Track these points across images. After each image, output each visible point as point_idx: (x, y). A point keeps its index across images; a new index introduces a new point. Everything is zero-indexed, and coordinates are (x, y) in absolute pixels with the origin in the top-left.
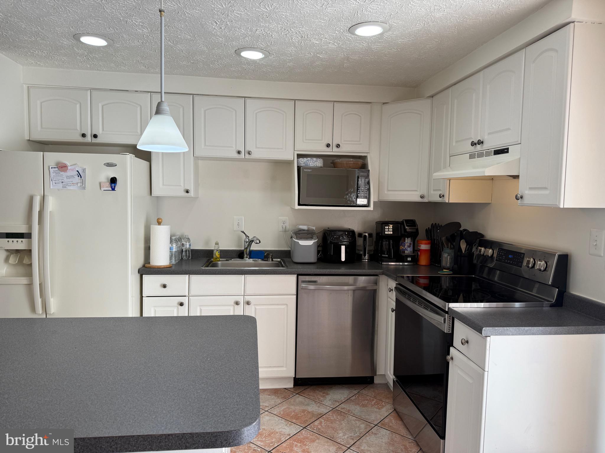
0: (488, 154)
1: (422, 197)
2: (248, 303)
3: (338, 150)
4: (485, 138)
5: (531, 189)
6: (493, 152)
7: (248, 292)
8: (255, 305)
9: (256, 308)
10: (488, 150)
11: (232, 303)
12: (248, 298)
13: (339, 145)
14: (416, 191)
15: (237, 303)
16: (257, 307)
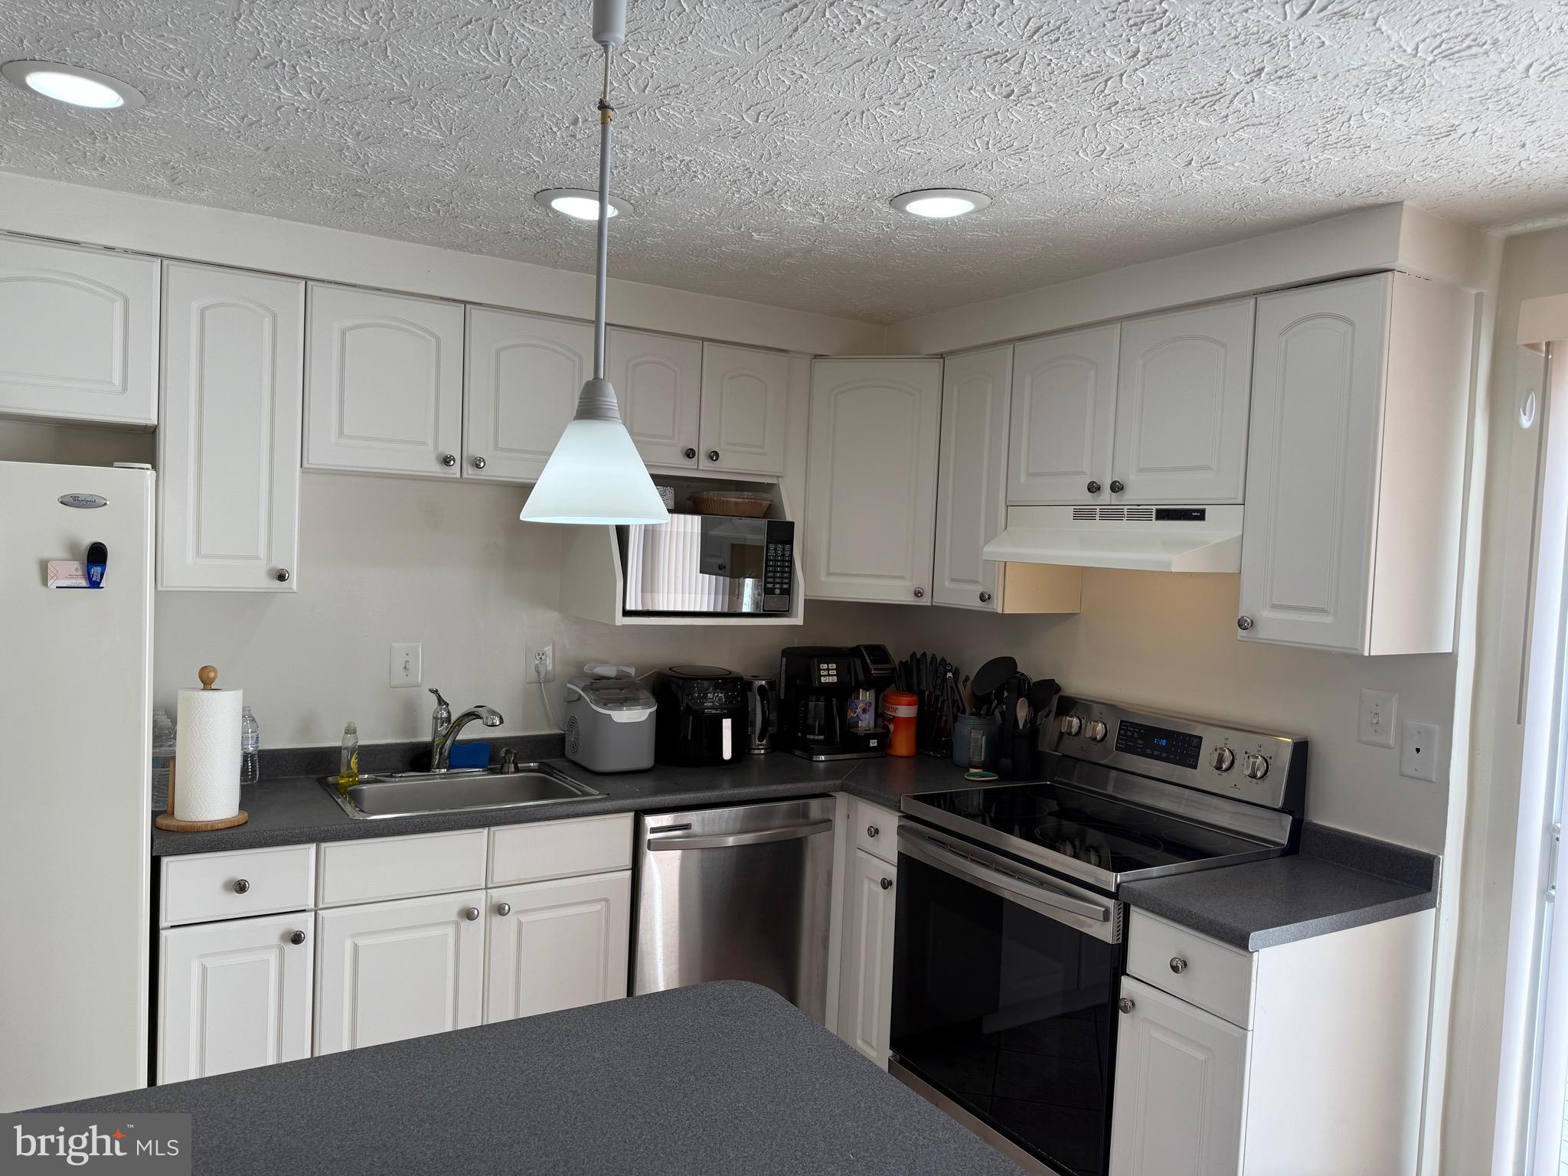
0: (1137, 514)
1: (918, 594)
2: (500, 910)
3: (712, 465)
4: (1130, 478)
5: (1275, 607)
6: (1154, 513)
7: (498, 879)
8: (518, 912)
9: (520, 923)
10: (1136, 507)
11: (453, 916)
12: (498, 895)
13: (716, 454)
14: (902, 578)
15: (469, 915)
16: (524, 918)
